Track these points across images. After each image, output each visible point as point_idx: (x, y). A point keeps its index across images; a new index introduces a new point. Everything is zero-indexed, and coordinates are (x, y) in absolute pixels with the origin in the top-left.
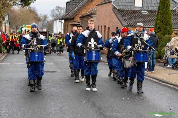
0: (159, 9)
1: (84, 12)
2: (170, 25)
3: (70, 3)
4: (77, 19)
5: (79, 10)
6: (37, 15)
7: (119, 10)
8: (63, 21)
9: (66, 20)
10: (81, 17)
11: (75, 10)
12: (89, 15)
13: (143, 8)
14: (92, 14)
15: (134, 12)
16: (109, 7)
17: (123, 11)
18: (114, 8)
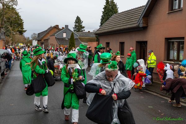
0: (70, 38)
1: (45, 38)
2: (74, 44)
3: (40, 34)
4: (43, 41)
5: (43, 37)
6: (24, 37)
7: (57, 38)
8: (37, 41)
9: (38, 41)
10: (44, 40)
11: (42, 37)
12: (47, 40)
13: (66, 38)
14: (48, 39)
15: (63, 39)
16: (54, 37)
17: (59, 39)
18: (56, 38)
